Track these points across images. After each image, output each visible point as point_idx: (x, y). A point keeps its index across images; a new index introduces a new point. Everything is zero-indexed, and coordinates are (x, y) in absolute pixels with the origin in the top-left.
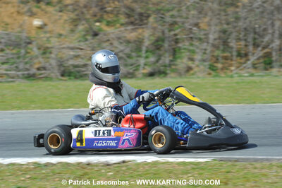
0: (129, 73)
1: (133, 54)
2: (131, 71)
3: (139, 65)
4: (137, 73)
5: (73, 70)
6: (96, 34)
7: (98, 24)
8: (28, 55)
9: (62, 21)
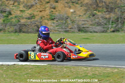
0: (104, 31)
1: (107, 23)
2: (106, 30)
3: (109, 28)
4: (108, 30)
5: (83, 29)
6: (94, 15)
7: (95, 11)
8: (67, 23)
9: (81, 10)
